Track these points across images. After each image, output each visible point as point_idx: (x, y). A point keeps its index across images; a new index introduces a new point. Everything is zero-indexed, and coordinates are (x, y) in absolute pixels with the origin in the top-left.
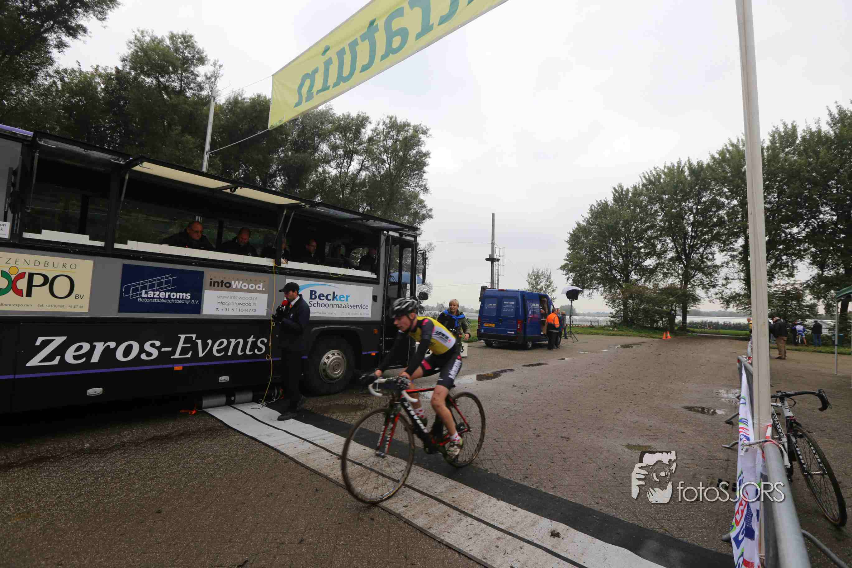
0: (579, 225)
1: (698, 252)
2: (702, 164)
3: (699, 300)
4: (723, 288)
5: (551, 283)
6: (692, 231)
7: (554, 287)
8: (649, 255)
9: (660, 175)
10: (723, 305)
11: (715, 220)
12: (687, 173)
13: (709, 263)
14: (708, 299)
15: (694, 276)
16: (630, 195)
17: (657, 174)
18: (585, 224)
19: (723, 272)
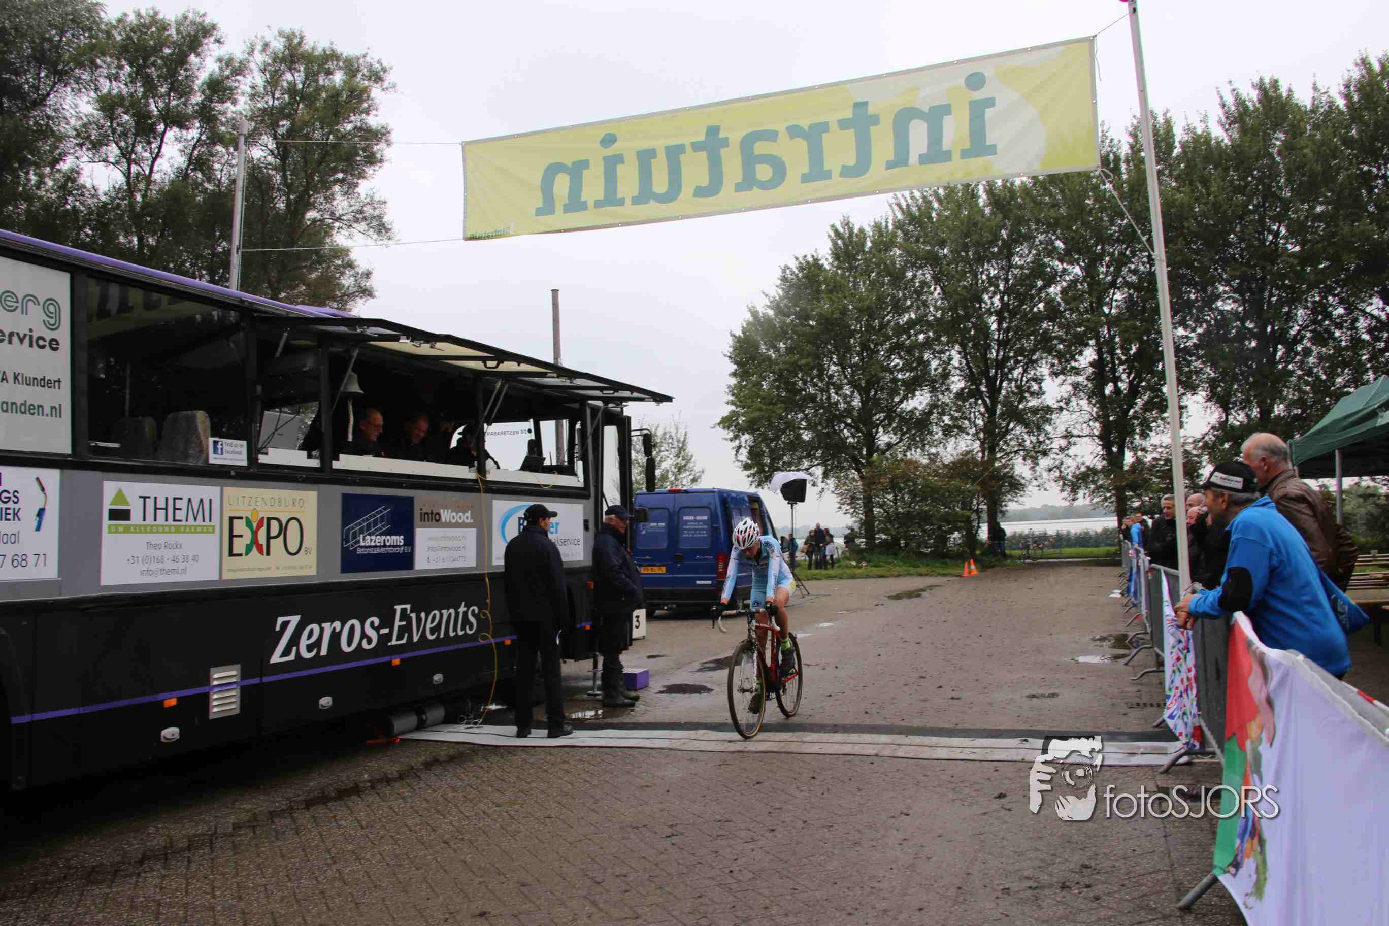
0: (754, 313)
1: (1010, 376)
2: (1012, 184)
3: (1021, 485)
4: (1061, 456)
5: (689, 461)
6: (999, 330)
7: (697, 469)
8: (912, 387)
9: (930, 202)
10: (1065, 494)
11: (1041, 305)
12: (983, 199)
13: (1033, 402)
14: (1035, 483)
15: (1007, 431)
16: (869, 244)
17: (924, 197)
18: (771, 313)
19: (1061, 422)
